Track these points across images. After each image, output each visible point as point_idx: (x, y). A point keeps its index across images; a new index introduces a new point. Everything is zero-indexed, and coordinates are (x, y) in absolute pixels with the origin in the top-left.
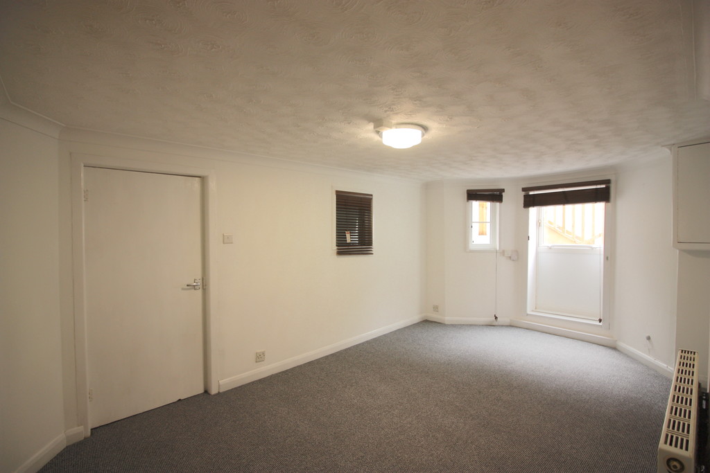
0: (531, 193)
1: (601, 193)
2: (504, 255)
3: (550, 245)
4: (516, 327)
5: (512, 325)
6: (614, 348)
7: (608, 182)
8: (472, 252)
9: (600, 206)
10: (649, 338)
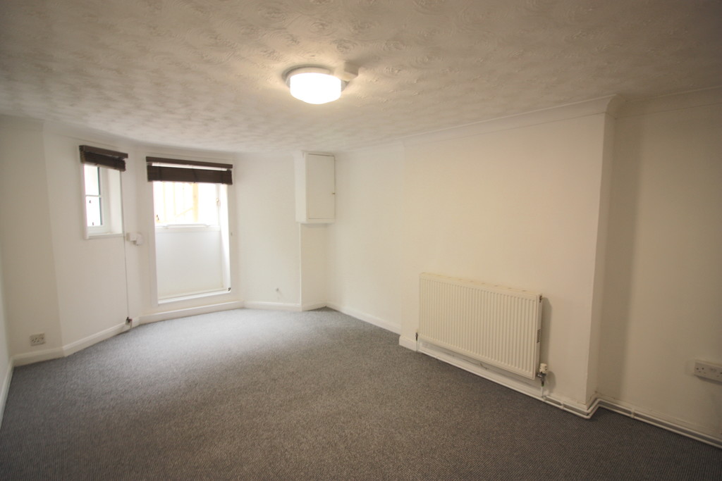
0: (154, 164)
1: (223, 176)
2: (128, 239)
3: (165, 225)
4: (150, 323)
5: (143, 322)
6: (243, 308)
7: (230, 166)
8: (92, 238)
9: (223, 187)
10: (278, 290)
